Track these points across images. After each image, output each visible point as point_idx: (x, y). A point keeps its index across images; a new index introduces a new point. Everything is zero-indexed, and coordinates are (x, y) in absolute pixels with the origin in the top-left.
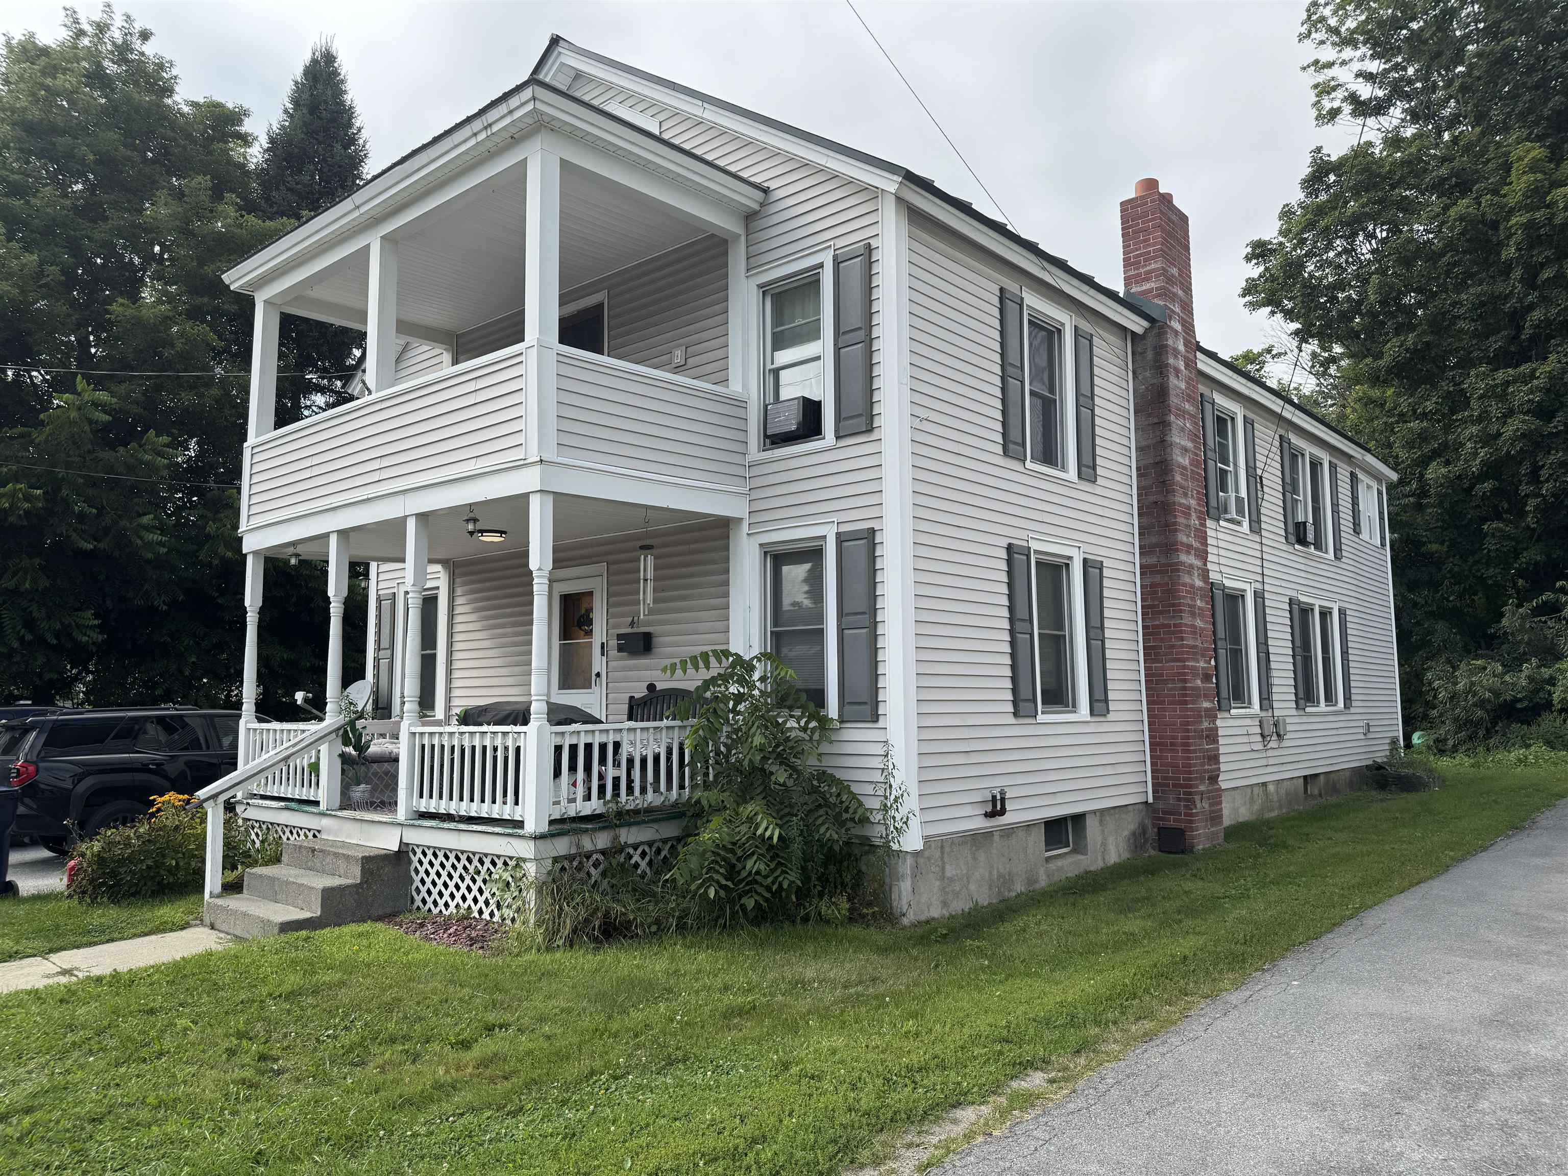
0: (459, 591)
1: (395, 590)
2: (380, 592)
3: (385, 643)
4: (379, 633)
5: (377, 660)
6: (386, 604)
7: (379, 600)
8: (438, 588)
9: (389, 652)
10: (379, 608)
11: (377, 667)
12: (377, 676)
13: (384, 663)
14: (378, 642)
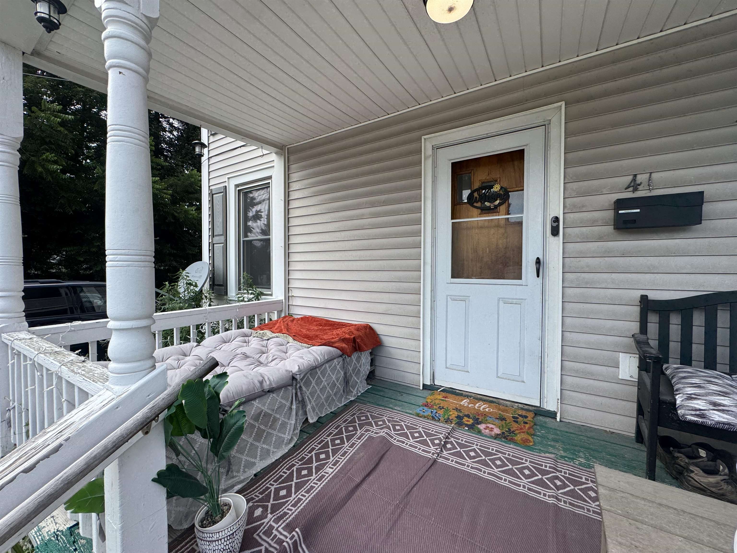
0: (294, 177)
1: (226, 184)
2: (211, 188)
3: (219, 230)
4: (212, 222)
5: (212, 245)
6: (218, 198)
7: (211, 195)
8: (270, 178)
9: (222, 238)
10: (212, 202)
11: (212, 250)
12: (212, 258)
13: (218, 248)
14: (212, 229)
